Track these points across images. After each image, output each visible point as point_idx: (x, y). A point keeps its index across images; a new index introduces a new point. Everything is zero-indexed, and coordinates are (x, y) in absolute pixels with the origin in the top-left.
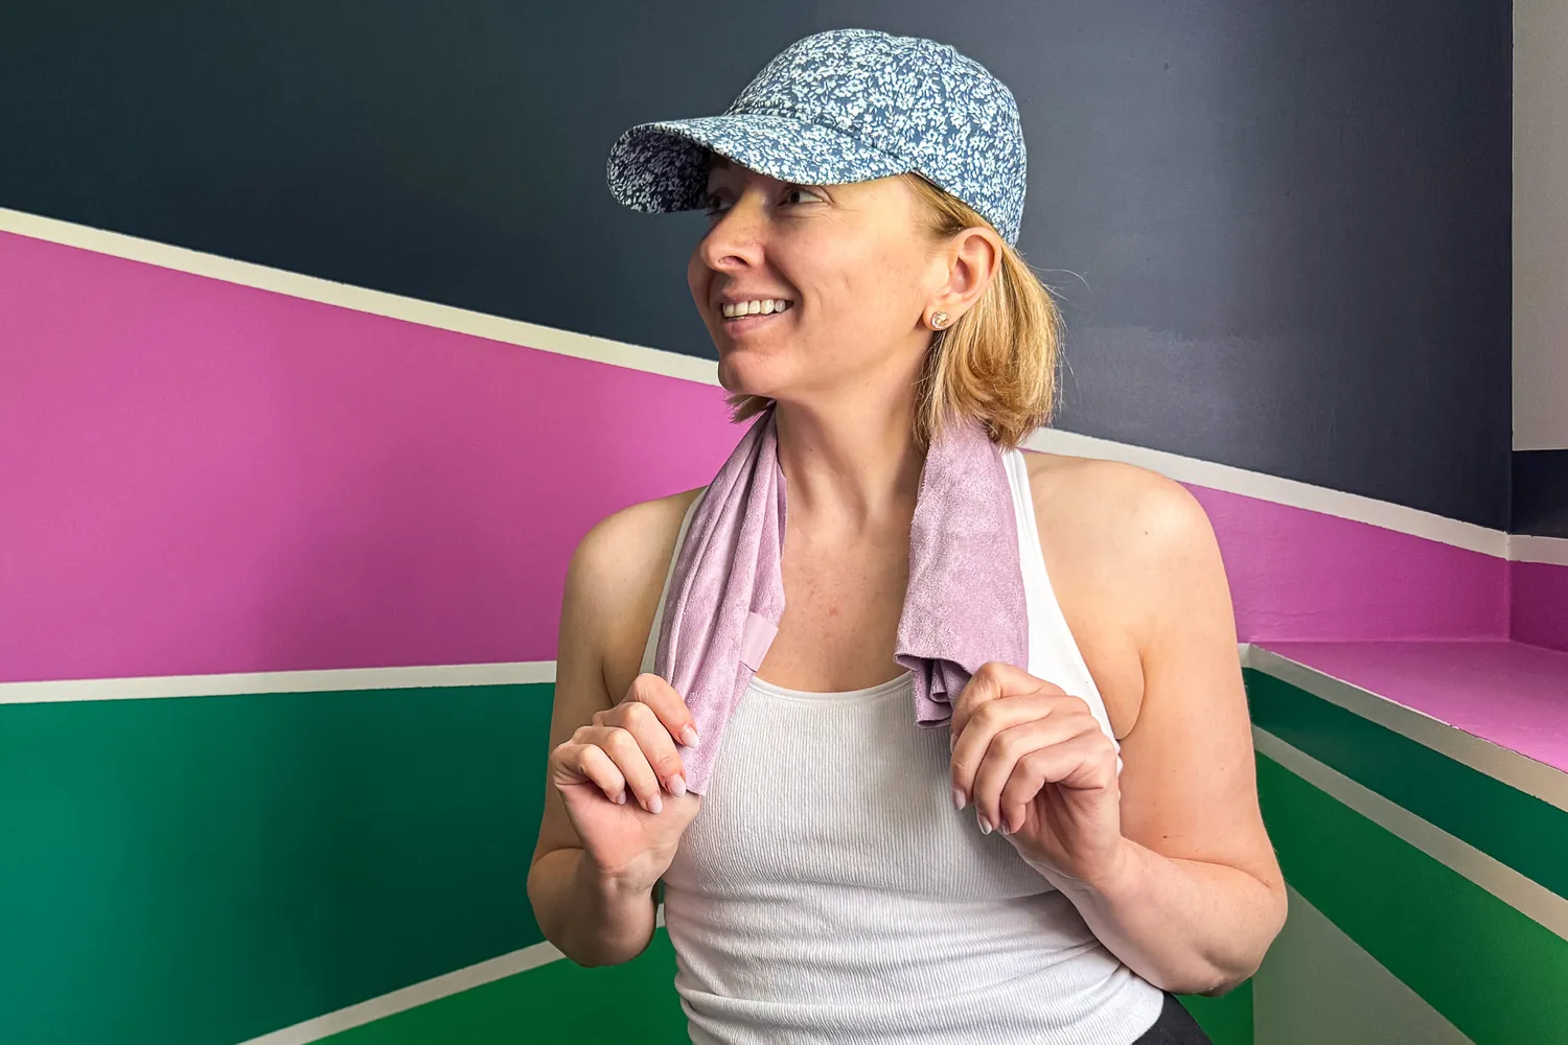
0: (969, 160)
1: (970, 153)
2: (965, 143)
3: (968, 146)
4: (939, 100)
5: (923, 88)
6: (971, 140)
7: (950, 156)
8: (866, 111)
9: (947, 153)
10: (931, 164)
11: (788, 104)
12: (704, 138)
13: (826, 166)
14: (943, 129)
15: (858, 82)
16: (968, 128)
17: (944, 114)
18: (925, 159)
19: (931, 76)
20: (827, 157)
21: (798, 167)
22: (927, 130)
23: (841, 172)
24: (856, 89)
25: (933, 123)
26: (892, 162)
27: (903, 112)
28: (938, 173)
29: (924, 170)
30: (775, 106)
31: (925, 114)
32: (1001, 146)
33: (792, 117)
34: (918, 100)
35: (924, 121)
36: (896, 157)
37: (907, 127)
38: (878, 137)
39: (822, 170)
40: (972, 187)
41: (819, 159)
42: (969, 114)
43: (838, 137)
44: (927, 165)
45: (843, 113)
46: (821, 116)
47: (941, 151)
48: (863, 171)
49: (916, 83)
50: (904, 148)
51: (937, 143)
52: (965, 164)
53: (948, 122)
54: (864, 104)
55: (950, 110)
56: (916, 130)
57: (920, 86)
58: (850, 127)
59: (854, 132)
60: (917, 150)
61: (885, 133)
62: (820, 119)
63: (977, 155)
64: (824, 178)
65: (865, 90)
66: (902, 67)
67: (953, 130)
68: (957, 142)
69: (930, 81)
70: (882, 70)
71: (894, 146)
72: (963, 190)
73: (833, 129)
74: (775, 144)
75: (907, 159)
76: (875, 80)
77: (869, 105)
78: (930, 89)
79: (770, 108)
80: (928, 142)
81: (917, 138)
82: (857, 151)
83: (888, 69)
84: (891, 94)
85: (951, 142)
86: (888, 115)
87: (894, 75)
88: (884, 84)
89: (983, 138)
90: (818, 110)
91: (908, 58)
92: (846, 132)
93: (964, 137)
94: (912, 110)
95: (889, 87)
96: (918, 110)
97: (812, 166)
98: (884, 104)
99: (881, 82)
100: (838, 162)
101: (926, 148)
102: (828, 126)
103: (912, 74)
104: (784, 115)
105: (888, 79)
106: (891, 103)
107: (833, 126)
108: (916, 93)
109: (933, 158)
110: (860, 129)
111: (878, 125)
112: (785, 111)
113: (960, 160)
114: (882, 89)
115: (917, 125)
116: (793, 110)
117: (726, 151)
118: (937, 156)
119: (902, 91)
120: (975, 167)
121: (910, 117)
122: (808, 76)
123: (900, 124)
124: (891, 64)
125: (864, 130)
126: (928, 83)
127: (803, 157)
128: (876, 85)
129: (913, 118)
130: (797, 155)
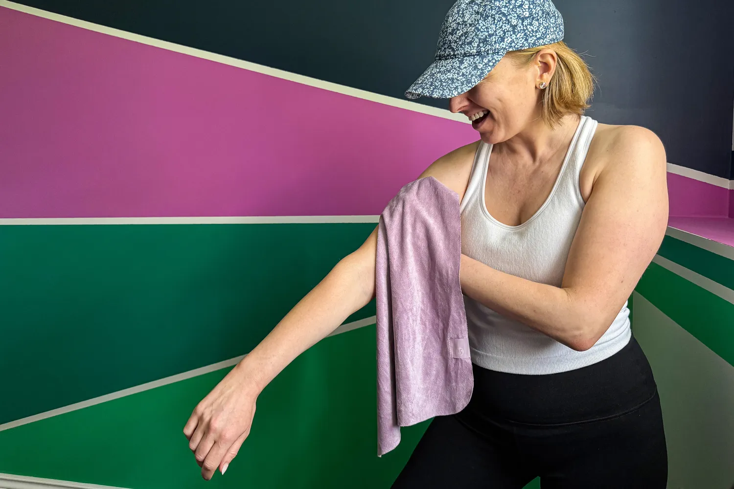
0: (526, 31)
1: (525, 29)
2: (522, 26)
3: (523, 27)
4: (504, 19)
5: (497, 19)
6: (524, 23)
7: (518, 36)
8: (480, 43)
9: (516, 36)
10: (512, 45)
11: (452, 53)
12: (428, 95)
13: (474, 77)
14: (511, 29)
15: (472, 33)
16: (520, 21)
17: (508, 24)
18: (509, 45)
19: (496, 14)
20: (473, 73)
21: (464, 86)
22: (505, 34)
23: (480, 76)
24: (472, 36)
25: (506, 31)
26: (497, 56)
27: (493, 35)
28: (516, 46)
29: (511, 50)
30: (448, 55)
31: (501, 29)
32: (537, 15)
33: (455, 58)
34: (497, 24)
35: (502, 32)
36: (498, 53)
37: (497, 38)
38: (488, 50)
39: (473, 80)
40: (531, 40)
41: (470, 76)
42: (518, 16)
43: (474, 59)
44: (511, 47)
45: (472, 48)
46: (465, 54)
47: (514, 37)
48: (487, 69)
49: (493, 19)
50: (499, 48)
51: (511, 35)
52: (525, 34)
53: (511, 26)
54: (477, 40)
55: (510, 20)
56: (501, 37)
57: (495, 19)
58: (476, 52)
59: (479, 53)
60: (504, 44)
61: (490, 47)
62: (465, 55)
63: (528, 27)
64: (474, 84)
65: (476, 34)
66: (485, 18)
67: (514, 27)
68: (519, 29)
69: (498, 15)
70: (478, 23)
71: (495, 50)
72: (529, 45)
73: (471, 56)
74: (452, 79)
75: (502, 51)
76: (477, 28)
77: (480, 39)
78: (499, 17)
79: (447, 56)
80: (507, 37)
81: (503, 39)
82: (483, 61)
83: (480, 21)
84: (486, 30)
85: (516, 30)
86: (488, 39)
87: (483, 22)
88: (481, 28)
89: (528, 19)
90: (463, 52)
91: (485, 12)
92: (476, 55)
93: (520, 25)
94: (496, 31)
95: (483, 27)
96: (498, 29)
97: (468, 81)
98: (484, 36)
99: (480, 27)
100: (477, 72)
101: (508, 40)
102: (469, 56)
103: (489, 18)
104: (453, 58)
105: (481, 25)
106: (487, 34)
107: (471, 55)
108: (494, 23)
109: (513, 41)
110: (480, 51)
111: (486, 46)
112: (452, 57)
113: (523, 34)
114: (482, 30)
115: (500, 35)
116: (454, 55)
117: (437, 97)
118: (513, 40)
119: (489, 25)
120: (530, 32)
121: (496, 35)
122: (454, 37)
123: (494, 40)
124: (480, 19)
125: (482, 51)
126: (497, 17)
127: (464, 79)
128: (479, 30)
129: (498, 34)
130: (462, 80)
